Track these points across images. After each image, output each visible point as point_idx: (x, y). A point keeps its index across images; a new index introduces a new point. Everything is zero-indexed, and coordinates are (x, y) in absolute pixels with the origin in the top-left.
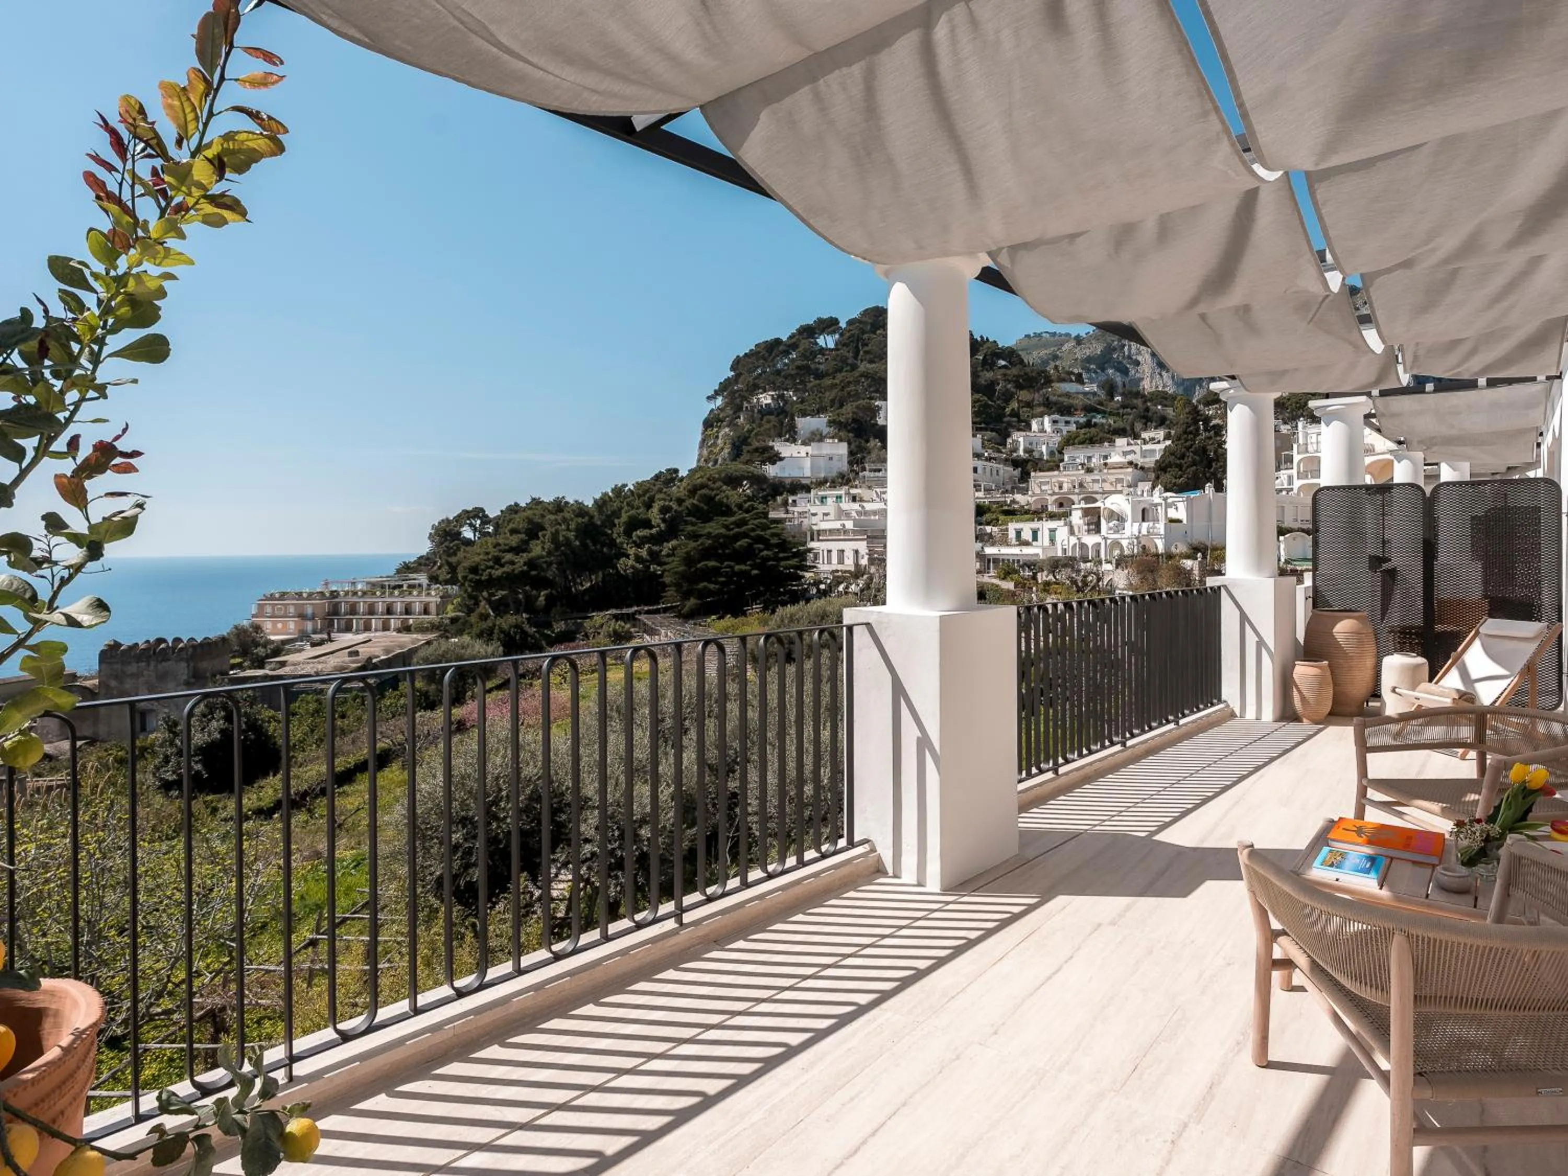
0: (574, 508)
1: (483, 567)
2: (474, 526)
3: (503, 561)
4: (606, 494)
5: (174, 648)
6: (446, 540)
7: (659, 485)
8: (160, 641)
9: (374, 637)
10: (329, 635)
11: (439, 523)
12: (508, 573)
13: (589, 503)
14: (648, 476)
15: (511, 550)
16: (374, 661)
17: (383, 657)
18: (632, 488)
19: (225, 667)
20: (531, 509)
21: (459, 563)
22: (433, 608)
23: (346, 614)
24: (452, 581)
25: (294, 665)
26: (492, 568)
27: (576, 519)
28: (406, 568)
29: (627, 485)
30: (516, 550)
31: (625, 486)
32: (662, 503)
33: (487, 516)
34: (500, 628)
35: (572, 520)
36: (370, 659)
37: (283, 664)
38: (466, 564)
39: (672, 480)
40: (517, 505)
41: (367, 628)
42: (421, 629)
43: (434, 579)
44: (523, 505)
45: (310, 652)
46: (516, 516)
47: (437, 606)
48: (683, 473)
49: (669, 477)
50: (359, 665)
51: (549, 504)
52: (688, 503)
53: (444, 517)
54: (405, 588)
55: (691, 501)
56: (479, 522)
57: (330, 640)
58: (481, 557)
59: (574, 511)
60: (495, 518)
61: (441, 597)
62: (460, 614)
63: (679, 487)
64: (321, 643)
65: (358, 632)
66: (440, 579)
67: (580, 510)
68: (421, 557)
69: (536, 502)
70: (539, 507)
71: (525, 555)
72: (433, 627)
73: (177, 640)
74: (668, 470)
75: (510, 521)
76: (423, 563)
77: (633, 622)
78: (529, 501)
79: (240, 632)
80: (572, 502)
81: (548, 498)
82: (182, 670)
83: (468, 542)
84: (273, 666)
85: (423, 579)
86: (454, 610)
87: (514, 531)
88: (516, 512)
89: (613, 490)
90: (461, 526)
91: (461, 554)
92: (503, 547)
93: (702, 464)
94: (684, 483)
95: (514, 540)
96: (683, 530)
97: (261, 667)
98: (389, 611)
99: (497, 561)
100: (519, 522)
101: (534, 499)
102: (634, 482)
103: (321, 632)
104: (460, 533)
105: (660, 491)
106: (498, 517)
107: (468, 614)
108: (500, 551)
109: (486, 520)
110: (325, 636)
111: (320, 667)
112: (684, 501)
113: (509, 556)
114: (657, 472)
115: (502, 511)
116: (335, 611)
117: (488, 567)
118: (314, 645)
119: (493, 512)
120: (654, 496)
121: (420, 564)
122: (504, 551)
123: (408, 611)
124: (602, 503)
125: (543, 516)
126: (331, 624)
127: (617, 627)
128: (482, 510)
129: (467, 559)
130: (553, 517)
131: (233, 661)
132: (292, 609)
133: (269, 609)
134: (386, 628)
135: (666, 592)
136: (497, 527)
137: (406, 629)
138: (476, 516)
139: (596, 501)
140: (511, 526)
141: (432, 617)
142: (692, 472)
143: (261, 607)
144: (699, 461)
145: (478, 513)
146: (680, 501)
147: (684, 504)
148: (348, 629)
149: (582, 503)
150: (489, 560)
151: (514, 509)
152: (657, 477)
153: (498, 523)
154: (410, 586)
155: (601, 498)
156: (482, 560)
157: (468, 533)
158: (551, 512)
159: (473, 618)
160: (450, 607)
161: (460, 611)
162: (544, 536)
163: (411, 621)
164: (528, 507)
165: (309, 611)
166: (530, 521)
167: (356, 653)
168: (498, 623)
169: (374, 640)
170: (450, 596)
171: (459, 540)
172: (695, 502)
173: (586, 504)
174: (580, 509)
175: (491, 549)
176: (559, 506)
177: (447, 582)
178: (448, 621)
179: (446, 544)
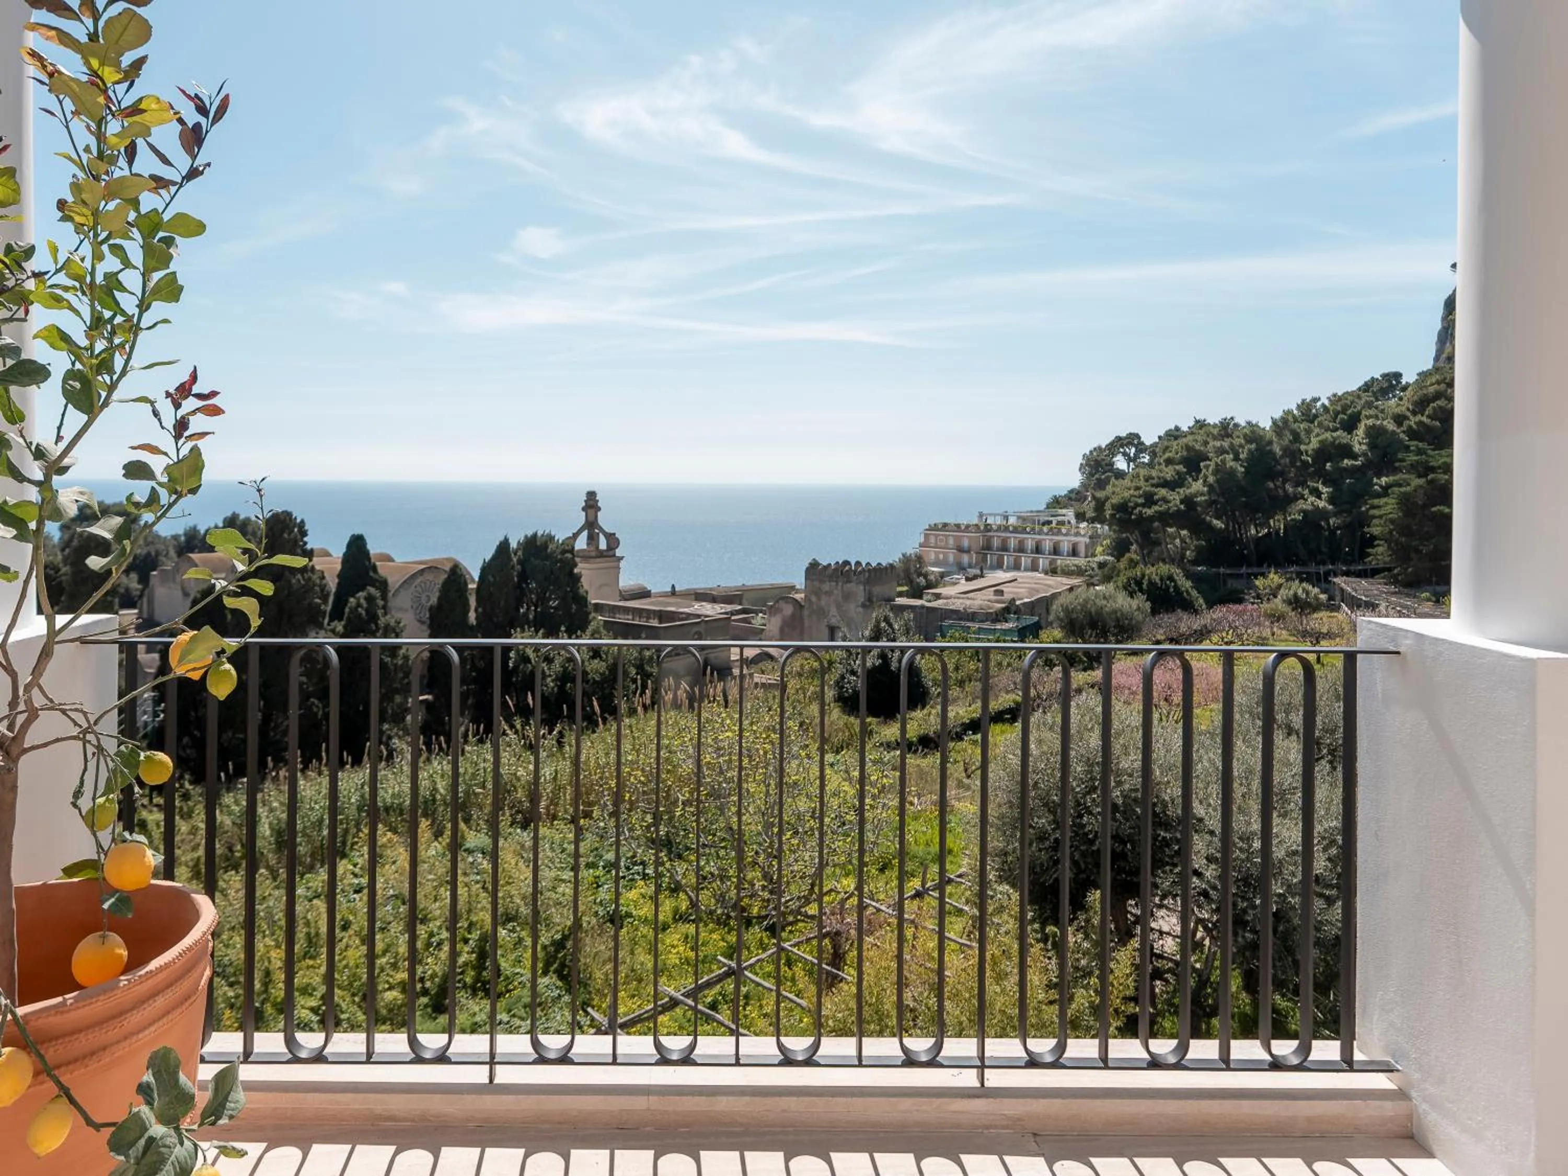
0: (1247, 431)
1: (1131, 504)
2: (1129, 455)
3: (1156, 497)
4: (1289, 412)
5: (855, 571)
6: (1097, 471)
7: (1366, 397)
8: (847, 563)
9: (1022, 577)
10: (982, 570)
11: (1091, 452)
12: (1160, 513)
13: (1266, 424)
14: (1354, 385)
15: (1165, 484)
16: (1018, 603)
17: (1026, 600)
18: (1327, 403)
19: (893, 594)
20: (1192, 433)
21: (1107, 498)
22: (1082, 549)
23: (998, 550)
24: (1099, 518)
25: (947, 598)
26: (1143, 505)
27: (1248, 446)
28: (1056, 503)
29: (1319, 399)
30: (1171, 485)
31: (1315, 400)
32: (1370, 422)
33: (1143, 443)
34: (1150, 579)
35: (1241, 446)
36: (1014, 600)
37: (938, 596)
38: (1115, 500)
39: (1392, 388)
40: (1177, 429)
41: (1017, 567)
42: (1067, 573)
43: (1080, 517)
44: (1185, 428)
45: (964, 586)
46: (1175, 443)
47: (1087, 546)
48: (1409, 378)
49: (1385, 385)
50: (1003, 605)
51: (1215, 426)
52: (1413, 421)
53: (1096, 445)
54: (1054, 525)
55: (1419, 418)
56: (1133, 450)
57: (982, 576)
58: (1132, 492)
59: (1245, 436)
60: (1151, 446)
61: (1091, 537)
62: (1109, 558)
63: (1401, 399)
64: (975, 577)
65: (1009, 569)
66: (1088, 516)
67: (1253, 434)
68: (1071, 491)
69: (1200, 424)
70: (1202, 432)
71: (1181, 491)
72: (1079, 572)
73: (858, 563)
74: (1385, 376)
75: (1167, 448)
76: (1075, 497)
77: (1323, 585)
78: (1192, 423)
79: (906, 559)
80: (1243, 424)
81: (1213, 419)
82: (859, 591)
83: (1120, 475)
84: (929, 597)
85: (1069, 514)
86: (1103, 553)
87: (1169, 462)
88: (1176, 438)
89: (1298, 407)
90: (1114, 455)
91: (1109, 488)
92: (1155, 481)
93: (1441, 364)
94: (1409, 393)
95: (1169, 473)
96: (1403, 460)
97: (920, 597)
98: (1038, 550)
99: (1150, 500)
100: (1176, 450)
101: (1197, 422)
102: (1329, 394)
103: (975, 568)
104: (1112, 464)
105: (1369, 405)
106: (1155, 445)
107: (1118, 559)
108: (1153, 485)
109: (1141, 448)
110: (978, 572)
111: (968, 602)
112: (1406, 418)
113: (1163, 492)
114: (1368, 378)
115: (1160, 437)
116: (988, 547)
117: (1137, 505)
118: (968, 579)
119: (1149, 439)
120: (1360, 413)
121: (1070, 499)
122: (1157, 486)
123: (1056, 551)
124: (1282, 425)
125: (1206, 443)
126: (984, 559)
127: (1300, 591)
128: (1137, 436)
129: (1118, 492)
130: (1218, 444)
131: (899, 589)
132: (951, 541)
133: (932, 540)
134: (1034, 568)
135: (1373, 547)
136: (1153, 454)
137: (1053, 571)
138: (1130, 444)
139: (1274, 422)
140: (1167, 455)
141: (1081, 561)
142: (1423, 375)
143: (926, 536)
144: (1437, 359)
145: (1133, 439)
146: (1399, 419)
147: (1406, 423)
148: (999, 566)
149: (1257, 425)
150: (1140, 497)
151: (1174, 434)
152: (1367, 387)
153: (1153, 450)
154: (1059, 523)
155: (1282, 418)
156: (1132, 496)
157: (1121, 463)
158: (1215, 438)
159: (1122, 565)
160: (1099, 549)
161: (1108, 554)
162: (1207, 467)
163: (1059, 562)
164: (1191, 432)
165: (966, 543)
166: (1188, 448)
167: (1001, 593)
168: (1148, 572)
169: (1020, 580)
170: (1099, 536)
171: (1110, 471)
172: (1424, 419)
173: (1262, 425)
174: (1253, 432)
175: (1142, 483)
176: (1226, 429)
177: (1092, 520)
178: (1095, 566)
179: (1097, 476)
